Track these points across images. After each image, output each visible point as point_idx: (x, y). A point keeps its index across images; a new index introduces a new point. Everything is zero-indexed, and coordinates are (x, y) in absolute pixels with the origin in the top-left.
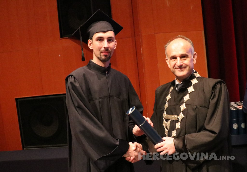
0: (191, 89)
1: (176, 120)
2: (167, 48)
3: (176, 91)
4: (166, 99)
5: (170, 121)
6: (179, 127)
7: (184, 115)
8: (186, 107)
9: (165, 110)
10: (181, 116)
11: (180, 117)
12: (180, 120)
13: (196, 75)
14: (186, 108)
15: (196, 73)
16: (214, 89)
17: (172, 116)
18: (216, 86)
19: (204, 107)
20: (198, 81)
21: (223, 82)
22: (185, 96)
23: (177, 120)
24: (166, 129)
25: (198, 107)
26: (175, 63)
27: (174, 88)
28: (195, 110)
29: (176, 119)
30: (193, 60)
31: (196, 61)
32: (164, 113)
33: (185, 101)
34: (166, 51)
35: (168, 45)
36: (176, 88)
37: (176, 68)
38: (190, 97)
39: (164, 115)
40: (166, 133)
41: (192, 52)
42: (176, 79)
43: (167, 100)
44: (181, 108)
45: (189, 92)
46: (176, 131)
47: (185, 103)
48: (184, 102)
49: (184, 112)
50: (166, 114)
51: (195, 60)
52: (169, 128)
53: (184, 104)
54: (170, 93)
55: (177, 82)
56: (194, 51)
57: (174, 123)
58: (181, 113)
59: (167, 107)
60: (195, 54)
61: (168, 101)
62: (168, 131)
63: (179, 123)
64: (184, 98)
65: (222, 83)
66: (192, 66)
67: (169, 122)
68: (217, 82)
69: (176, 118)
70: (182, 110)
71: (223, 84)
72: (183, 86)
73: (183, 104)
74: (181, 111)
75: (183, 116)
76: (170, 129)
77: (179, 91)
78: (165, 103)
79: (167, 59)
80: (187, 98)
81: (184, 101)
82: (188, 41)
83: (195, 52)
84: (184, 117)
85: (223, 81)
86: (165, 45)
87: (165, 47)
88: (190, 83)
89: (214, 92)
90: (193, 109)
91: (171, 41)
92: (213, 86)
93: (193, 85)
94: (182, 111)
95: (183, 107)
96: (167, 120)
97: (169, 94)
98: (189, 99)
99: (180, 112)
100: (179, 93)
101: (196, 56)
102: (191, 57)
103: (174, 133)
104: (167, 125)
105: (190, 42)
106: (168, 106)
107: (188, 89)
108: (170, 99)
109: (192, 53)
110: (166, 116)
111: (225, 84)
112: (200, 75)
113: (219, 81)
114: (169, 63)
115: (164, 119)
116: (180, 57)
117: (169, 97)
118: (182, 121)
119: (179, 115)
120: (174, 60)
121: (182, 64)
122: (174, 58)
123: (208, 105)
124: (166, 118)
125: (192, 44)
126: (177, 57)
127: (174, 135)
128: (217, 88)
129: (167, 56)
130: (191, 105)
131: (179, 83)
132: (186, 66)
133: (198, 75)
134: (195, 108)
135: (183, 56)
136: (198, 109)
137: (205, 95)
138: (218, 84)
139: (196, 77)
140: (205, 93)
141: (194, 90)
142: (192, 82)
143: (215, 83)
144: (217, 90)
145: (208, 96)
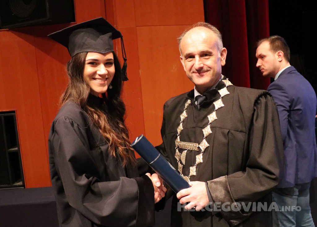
0: (218, 104)
1: (196, 150)
2: (181, 41)
3: (196, 107)
4: (180, 119)
5: (186, 151)
6: (202, 162)
7: (208, 142)
8: (212, 130)
9: (178, 135)
10: (204, 144)
11: (202, 146)
12: (203, 150)
13: (226, 82)
14: (211, 132)
16: (256, 104)
17: (190, 144)
18: (260, 100)
19: (241, 131)
20: (228, 91)
21: (269, 94)
22: (210, 115)
23: (198, 150)
24: (179, 163)
25: (232, 131)
26: (193, 64)
27: (191, 102)
28: (227, 137)
30: (221, 60)
31: (226, 61)
32: (178, 139)
33: (210, 122)
34: (179, 46)
35: (183, 36)
36: (195, 102)
37: (193, 72)
38: (217, 116)
39: (177, 142)
40: (180, 169)
41: (218, 47)
42: (196, 88)
43: (182, 120)
44: (204, 133)
45: (216, 108)
46: (196, 168)
47: (210, 124)
49: (208, 138)
50: (180, 141)
51: (224, 59)
52: (184, 162)
53: (209, 127)
54: (185, 110)
55: (196, 94)
57: (193, 154)
58: (204, 141)
59: (182, 130)
60: (224, 50)
61: (183, 122)
62: (182, 166)
63: (201, 155)
64: (208, 116)
65: (267, 95)
66: (218, 68)
67: (185, 153)
69: (195, 147)
70: (205, 136)
72: (206, 99)
73: (206, 127)
75: (207, 145)
76: (185, 164)
77: (200, 106)
78: (179, 125)
79: (182, 59)
80: (213, 118)
82: (213, 30)
83: (223, 47)
84: (209, 145)
88: (217, 93)
89: (256, 109)
90: (223, 134)
91: (188, 30)
92: (255, 100)
93: (222, 98)
94: (206, 138)
95: (207, 131)
96: (181, 150)
98: (216, 118)
99: (203, 139)
100: (200, 109)
101: (225, 53)
102: (218, 55)
103: (193, 171)
104: (182, 157)
105: (215, 32)
106: (183, 129)
107: (214, 103)
108: (186, 118)
109: (218, 49)
110: (180, 143)
111: (271, 97)
112: (232, 83)
113: (263, 92)
114: (184, 64)
115: (177, 148)
116: (199, 54)
117: (184, 115)
118: (205, 152)
119: (202, 142)
120: (191, 59)
121: (202, 65)
122: (191, 56)
123: (247, 128)
124: (180, 148)
125: (218, 36)
126: (195, 55)
127: (193, 173)
128: (261, 102)
129: (182, 53)
130: (219, 128)
131: (199, 94)
132: (209, 69)
133: (229, 83)
134: (227, 133)
135: (204, 54)
136: (232, 133)
137: (243, 113)
138: (262, 98)
139: (226, 86)
140: (243, 111)
141: (223, 105)
142: (220, 94)
143: (259, 95)
144: (261, 107)
145: (248, 114)
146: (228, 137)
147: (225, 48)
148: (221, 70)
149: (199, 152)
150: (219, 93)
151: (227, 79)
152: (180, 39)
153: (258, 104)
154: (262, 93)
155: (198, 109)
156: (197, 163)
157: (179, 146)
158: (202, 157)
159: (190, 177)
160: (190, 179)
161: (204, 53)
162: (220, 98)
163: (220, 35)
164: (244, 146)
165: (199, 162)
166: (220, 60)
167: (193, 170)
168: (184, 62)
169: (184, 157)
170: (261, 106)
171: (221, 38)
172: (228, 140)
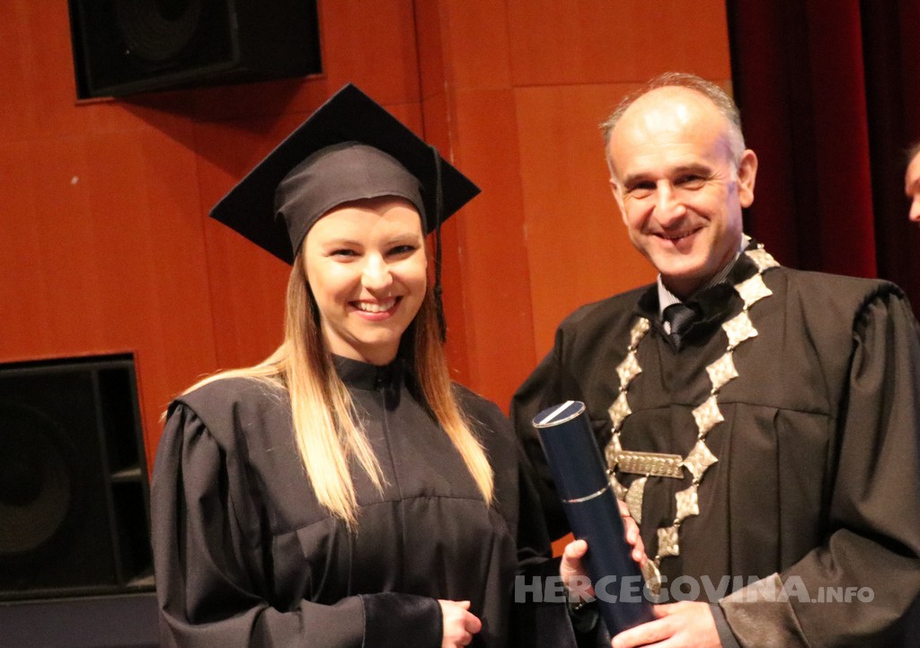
0: (739, 329)
1: (675, 476)
2: (613, 133)
3: (667, 339)
4: (619, 380)
5: (643, 481)
6: (696, 510)
7: (714, 451)
8: (722, 411)
9: (613, 430)
10: (701, 458)
11: (694, 465)
12: (697, 476)
13: (759, 257)
14: (721, 418)
15: (756, 248)
16: (860, 325)
17: (656, 459)
18: (869, 311)
19: (816, 412)
20: (768, 286)
21: (896, 292)
22: (715, 364)
23: (682, 477)
25: (789, 413)
26: (649, 207)
27: (652, 324)
28: (773, 430)
29: (676, 474)
30: (740, 190)
32: (614, 444)
33: (716, 385)
34: (607, 149)
35: (618, 118)
36: (663, 323)
37: (651, 232)
38: (737, 365)
39: (613, 452)
41: (729, 150)
42: (663, 283)
43: (624, 383)
44: (698, 421)
45: (733, 342)
46: (680, 531)
47: (715, 393)
48: (713, 391)
49: (714, 437)
50: (624, 449)
51: (749, 185)
53: (712, 402)
54: (632, 349)
55: (666, 299)
56: (743, 145)
57: (666, 489)
58: (701, 445)
59: (627, 417)
60: (749, 158)
61: (628, 388)
63: (692, 491)
64: (711, 370)
66: (731, 215)
67: (639, 486)
68: (873, 292)
69: (673, 466)
70: (702, 430)
71: (894, 299)
72: (699, 314)
73: (704, 401)
74: (700, 436)
75: (710, 458)
76: (642, 520)
77: (682, 340)
78: (613, 397)
79: (615, 188)
80: (724, 372)
81: (711, 388)
82: (713, 98)
84: (715, 460)
85: (896, 286)
86: (605, 121)
87: (603, 129)
88: (733, 298)
89: (860, 341)
90: (761, 423)
91: (632, 99)
92: (856, 313)
93: (750, 308)
94: (706, 436)
95: (709, 417)
96: (626, 478)
97: (627, 352)
98: (735, 374)
99: (695, 441)
100: (682, 349)
101: (752, 166)
102: (729, 175)
103: (668, 541)
104: (630, 499)
105: (719, 105)
106: (629, 412)
107: (724, 327)
108: (638, 375)
109: (730, 155)
110: (622, 457)
111: (902, 301)
112: (776, 258)
113: (879, 286)
114: (625, 203)
115: (611, 473)
116: (668, 177)
117: (630, 369)
118: (705, 482)
119: (692, 452)
120: (642, 192)
121: (680, 210)
122: (645, 183)
123: (834, 403)
124: (622, 470)
125: (727, 115)
126: (657, 179)
127: (669, 549)
128: (874, 320)
129: (615, 171)
130: (746, 404)
131: (676, 301)
132: (703, 221)
133: (767, 259)
134: (772, 419)
135: (686, 177)
136: (787, 420)
137: (817, 354)
138: (875, 304)
139: (761, 271)
140: (818, 348)
141: (754, 333)
142: (743, 296)
143: (866, 298)
144: (874, 333)
145: (835, 358)
146: (776, 431)
147: (750, 152)
148: (740, 221)
149: (684, 481)
150: (737, 294)
151: (760, 246)
152: (609, 128)
153: (866, 324)
154: (876, 288)
155: (675, 347)
156: (680, 515)
157: (620, 465)
158: (695, 496)
159: (659, 562)
160: (660, 568)
161: (686, 173)
162: (742, 310)
163: (734, 112)
164: (826, 457)
165: (687, 514)
166: (736, 189)
167: (668, 539)
168: (624, 199)
169: (635, 498)
170: (874, 329)
171: (738, 121)
172: (775, 439)
